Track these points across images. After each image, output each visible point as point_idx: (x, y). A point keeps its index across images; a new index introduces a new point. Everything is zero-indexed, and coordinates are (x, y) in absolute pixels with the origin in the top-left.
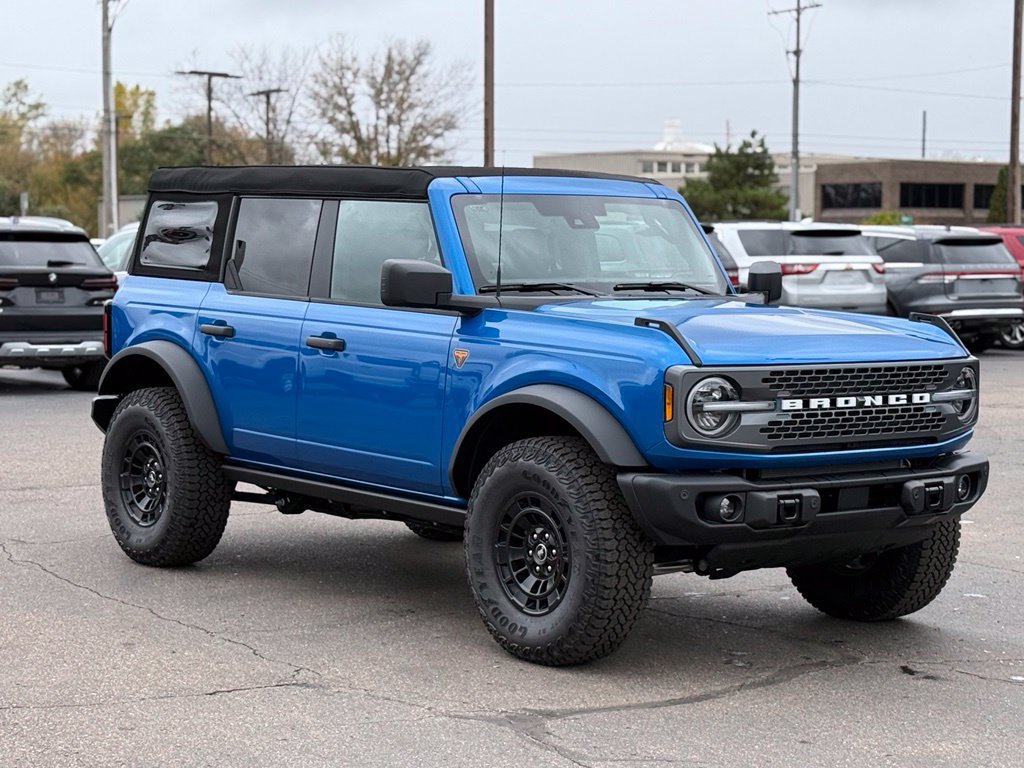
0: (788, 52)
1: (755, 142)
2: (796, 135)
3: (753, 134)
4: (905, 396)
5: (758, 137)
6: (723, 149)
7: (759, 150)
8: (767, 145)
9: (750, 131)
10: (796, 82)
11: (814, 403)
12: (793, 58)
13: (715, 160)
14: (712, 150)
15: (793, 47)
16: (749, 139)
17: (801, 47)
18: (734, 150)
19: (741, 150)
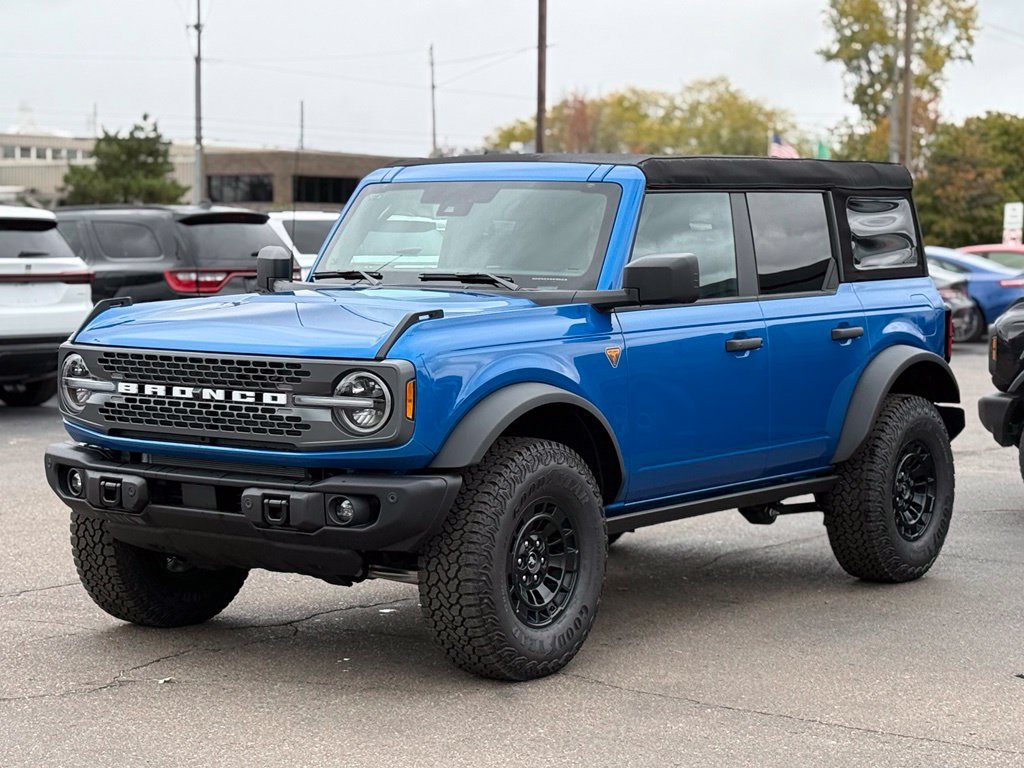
0: (188, 27)
1: (148, 126)
2: (199, 119)
3: (145, 117)
4: (252, 394)
5: (151, 120)
6: (112, 133)
7: (152, 135)
8: (160, 131)
9: (142, 115)
10: (198, 60)
11: (149, 389)
12: (194, 32)
13: (103, 146)
14: (101, 135)
15: (194, 22)
16: (140, 122)
17: (202, 22)
18: (124, 134)
19: (132, 134)
